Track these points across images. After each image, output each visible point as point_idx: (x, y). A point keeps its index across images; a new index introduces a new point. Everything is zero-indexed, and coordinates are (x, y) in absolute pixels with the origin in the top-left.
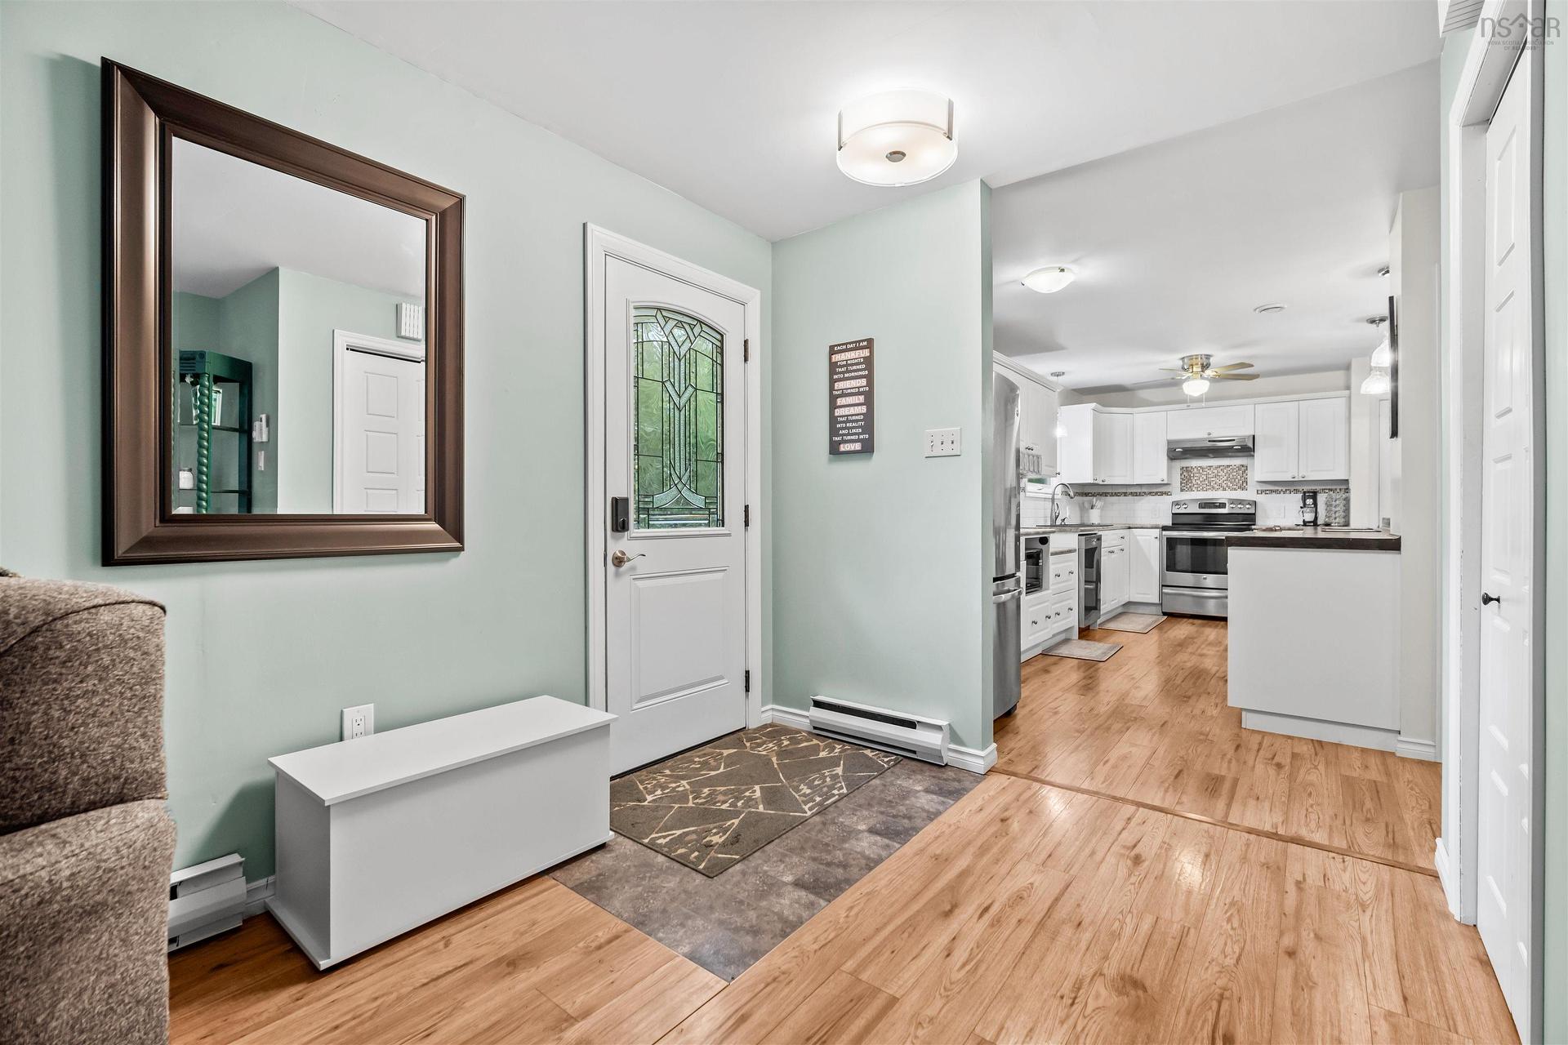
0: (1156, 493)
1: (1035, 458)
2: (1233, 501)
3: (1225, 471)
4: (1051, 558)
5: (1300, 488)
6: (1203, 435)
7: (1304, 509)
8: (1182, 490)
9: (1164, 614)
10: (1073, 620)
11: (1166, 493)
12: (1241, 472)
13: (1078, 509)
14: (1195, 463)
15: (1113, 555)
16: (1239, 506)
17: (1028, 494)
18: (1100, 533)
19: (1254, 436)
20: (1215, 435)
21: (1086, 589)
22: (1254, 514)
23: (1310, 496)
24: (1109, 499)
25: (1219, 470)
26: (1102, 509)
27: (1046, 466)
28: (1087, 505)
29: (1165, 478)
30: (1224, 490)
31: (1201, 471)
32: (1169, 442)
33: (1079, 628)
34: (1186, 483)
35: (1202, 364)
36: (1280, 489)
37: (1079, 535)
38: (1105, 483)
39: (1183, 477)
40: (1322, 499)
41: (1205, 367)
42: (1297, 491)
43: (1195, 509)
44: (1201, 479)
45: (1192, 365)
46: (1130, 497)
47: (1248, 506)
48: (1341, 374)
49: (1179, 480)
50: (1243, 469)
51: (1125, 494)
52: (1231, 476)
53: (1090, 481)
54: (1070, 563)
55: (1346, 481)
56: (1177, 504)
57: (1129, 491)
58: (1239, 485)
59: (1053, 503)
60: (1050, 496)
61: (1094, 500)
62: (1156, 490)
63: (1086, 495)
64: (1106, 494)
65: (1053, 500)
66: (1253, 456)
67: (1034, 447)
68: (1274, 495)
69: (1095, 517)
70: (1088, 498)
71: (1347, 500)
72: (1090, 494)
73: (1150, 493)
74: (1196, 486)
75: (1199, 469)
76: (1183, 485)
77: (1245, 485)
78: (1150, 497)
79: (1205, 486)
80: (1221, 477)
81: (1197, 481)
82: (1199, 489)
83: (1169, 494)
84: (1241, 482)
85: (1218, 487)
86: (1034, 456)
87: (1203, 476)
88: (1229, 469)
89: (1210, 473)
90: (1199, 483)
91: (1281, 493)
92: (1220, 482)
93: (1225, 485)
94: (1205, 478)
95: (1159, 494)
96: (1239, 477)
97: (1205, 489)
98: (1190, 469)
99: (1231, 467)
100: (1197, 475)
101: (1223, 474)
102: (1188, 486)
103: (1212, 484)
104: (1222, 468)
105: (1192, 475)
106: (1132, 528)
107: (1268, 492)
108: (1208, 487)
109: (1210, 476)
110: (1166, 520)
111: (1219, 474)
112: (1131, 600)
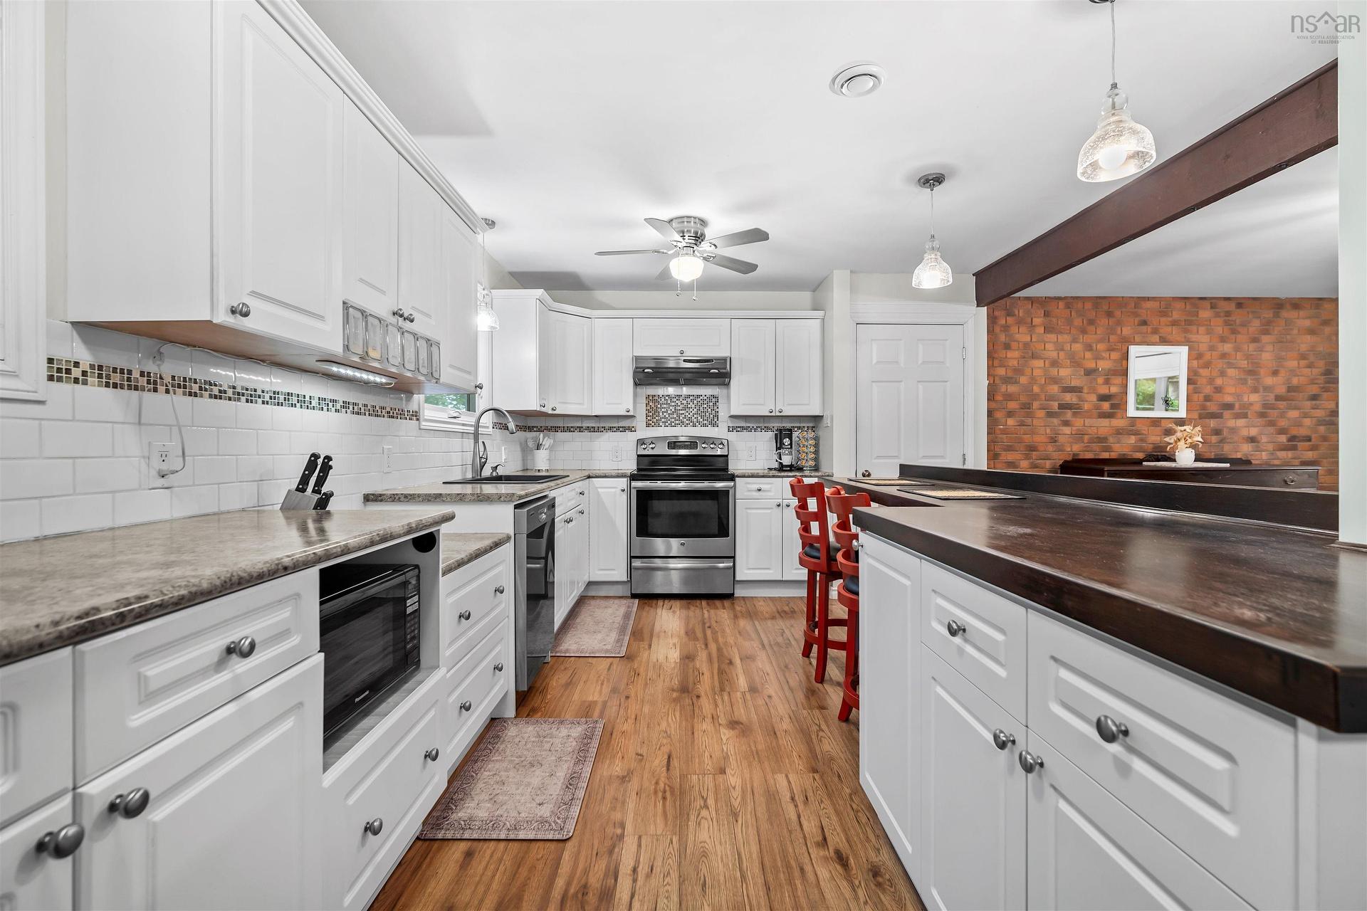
0: (618, 429)
1: (422, 344)
2: (705, 440)
3: (695, 402)
4: (444, 582)
5: (771, 425)
6: (676, 352)
7: (782, 451)
8: (648, 425)
9: (634, 596)
10: (506, 683)
11: (631, 429)
12: (711, 404)
13: (519, 449)
14: (662, 391)
16: (712, 446)
17: (423, 425)
18: (552, 494)
19: (732, 357)
20: (690, 354)
21: (529, 570)
22: (727, 456)
23: (782, 436)
24: (560, 435)
25: (689, 400)
26: (551, 448)
27: (451, 366)
28: (531, 444)
29: (631, 408)
30: (695, 425)
31: (669, 402)
32: (637, 359)
33: (517, 692)
34: (653, 416)
35: (696, 233)
36: (751, 425)
37: (517, 507)
38: (555, 412)
39: (649, 408)
40: (795, 435)
41: (699, 238)
42: (767, 429)
43: (662, 450)
44: (669, 412)
45: (684, 233)
46: (586, 434)
47: (719, 447)
49: (645, 412)
50: (714, 400)
51: (580, 429)
52: (701, 409)
53: (533, 405)
54: (500, 568)
55: (820, 418)
56: (644, 444)
57: (585, 424)
58: (710, 420)
59: (476, 441)
60: (472, 430)
61: (542, 435)
62: (618, 424)
63: (530, 429)
64: (556, 429)
65: (476, 436)
66: (728, 385)
67: (416, 315)
68: (745, 433)
69: (542, 462)
70: (534, 434)
71: (817, 439)
72: (535, 429)
73: (610, 428)
74: (663, 420)
75: (667, 398)
76: (649, 418)
77: (716, 420)
78: (611, 434)
79: (673, 420)
80: (691, 410)
81: (665, 414)
82: (667, 424)
83: (633, 429)
84: (711, 416)
85: (687, 422)
86: (416, 337)
87: (671, 408)
88: (699, 400)
89: (679, 404)
90: (667, 416)
91: (753, 431)
92: (689, 416)
93: (695, 420)
94: (673, 410)
95: (621, 429)
96: (710, 410)
97: (673, 424)
98: (656, 398)
99: (701, 398)
100: (665, 406)
101: (693, 406)
102: (655, 420)
103: (681, 418)
104: (691, 398)
105: (659, 406)
106: (592, 477)
107: (739, 429)
108: (677, 422)
109: (679, 408)
110: (631, 466)
111: (689, 406)
112: (592, 580)
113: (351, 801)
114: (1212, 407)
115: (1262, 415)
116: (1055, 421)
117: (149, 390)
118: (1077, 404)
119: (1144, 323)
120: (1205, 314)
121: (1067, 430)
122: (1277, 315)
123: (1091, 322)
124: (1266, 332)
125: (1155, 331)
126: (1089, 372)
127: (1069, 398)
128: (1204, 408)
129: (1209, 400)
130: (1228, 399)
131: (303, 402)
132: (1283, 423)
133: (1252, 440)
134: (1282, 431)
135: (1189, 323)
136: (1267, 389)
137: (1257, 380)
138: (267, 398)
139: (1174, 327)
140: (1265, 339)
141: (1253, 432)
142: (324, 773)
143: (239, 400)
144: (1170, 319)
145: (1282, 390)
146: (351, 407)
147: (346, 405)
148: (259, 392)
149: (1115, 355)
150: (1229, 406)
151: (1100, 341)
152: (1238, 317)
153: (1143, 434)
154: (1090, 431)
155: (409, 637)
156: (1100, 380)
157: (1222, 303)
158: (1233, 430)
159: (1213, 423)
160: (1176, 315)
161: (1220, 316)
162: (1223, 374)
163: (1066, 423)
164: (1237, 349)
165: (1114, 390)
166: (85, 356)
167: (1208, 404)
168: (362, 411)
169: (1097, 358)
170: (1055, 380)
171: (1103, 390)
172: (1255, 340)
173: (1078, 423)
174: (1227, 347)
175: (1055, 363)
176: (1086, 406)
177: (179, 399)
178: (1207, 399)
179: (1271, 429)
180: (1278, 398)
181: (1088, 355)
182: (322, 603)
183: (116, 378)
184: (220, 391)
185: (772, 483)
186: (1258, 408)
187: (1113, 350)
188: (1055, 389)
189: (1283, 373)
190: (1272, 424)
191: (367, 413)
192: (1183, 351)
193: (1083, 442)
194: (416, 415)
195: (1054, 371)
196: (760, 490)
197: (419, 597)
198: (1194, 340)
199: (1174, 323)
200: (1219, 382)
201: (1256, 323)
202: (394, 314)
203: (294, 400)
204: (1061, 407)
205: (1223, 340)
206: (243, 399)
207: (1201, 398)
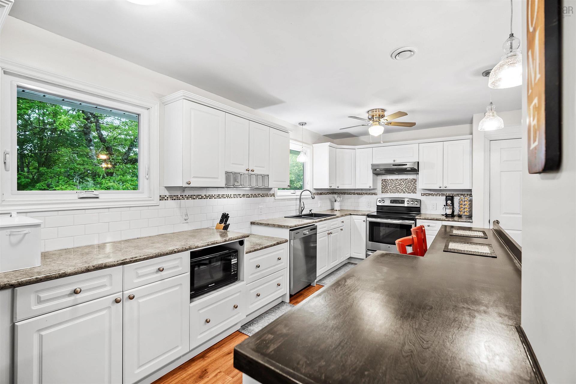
0: (369, 194)
1: (260, 177)
2: (409, 200)
3: (405, 182)
4: (246, 256)
5: (445, 193)
6: (391, 162)
7: (446, 207)
8: (382, 192)
10: (285, 291)
11: (375, 194)
12: (413, 183)
13: (328, 201)
14: (389, 177)
15: (332, 235)
16: (411, 203)
17: (276, 198)
18: (316, 224)
19: (418, 162)
20: (398, 161)
22: (420, 207)
23: (450, 198)
24: (346, 196)
25: (402, 181)
26: (341, 201)
27: (275, 181)
29: (371, 186)
30: (404, 193)
31: (392, 182)
32: (373, 165)
33: (290, 295)
34: (384, 189)
35: (379, 115)
36: (434, 193)
37: (290, 230)
38: (338, 188)
39: (383, 185)
40: (456, 200)
41: (380, 117)
42: (443, 195)
43: (387, 203)
44: (392, 187)
45: (373, 116)
46: (356, 195)
47: (416, 203)
48: (467, 126)
49: (381, 187)
50: (414, 181)
51: (354, 194)
52: (408, 185)
53: (327, 187)
55: (470, 190)
56: (380, 200)
57: (356, 192)
58: (412, 190)
59: (300, 202)
60: (299, 197)
61: (336, 197)
62: (369, 192)
64: (344, 193)
65: (300, 199)
66: (418, 174)
68: (431, 197)
69: (337, 206)
71: (471, 201)
72: (337, 193)
73: (366, 193)
74: (389, 190)
75: (391, 180)
76: (383, 189)
77: (415, 190)
78: (366, 196)
79: (394, 190)
80: (403, 185)
81: (390, 187)
82: (391, 192)
83: (376, 194)
84: (413, 188)
85: (401, 191)
86: (257, 175)
87: (393, 185)
88: (407, 181)
89: (397, 183)
90: (391, 188)
91: (435, 196)
92: (402, 188)
93: (405, 190)
94: (394, 186)
95: (371, 194)
96: (412, 186)
97: (394, 192)
98: (386, 180)
99: (408, 180)
100: (390, 184)
101: (404, 184)
102: (386, 190)
103: (398, 189)
104: (403, 180)
105: (387, 184)
106: (352, 215)
107: (427, 195)
108: (396, 191)
109: (397, 185)
110: (373, 211)
111: (402, 184)
112: (351, 256)
113: (201, 312)
117: (183, 199)
131: (228, 196)
138: (216, 197)
142: (190, 303)
143: (207, 198)
146: (246, 196)
147: (244, 195)
148: (213, 195)
155: (232, 270)
166: (167, 193)
168: (251, 196)
177: (191, 200)
182: (191, 261)
183: (174, 198)
184: (202, 197)
185: (436, 223)
191: (252, 197)
194: (273, 195)
196: (429, 226)
197: (237, 259)
202: (247, 170)
203: (225, 196)
206: (208, 198)
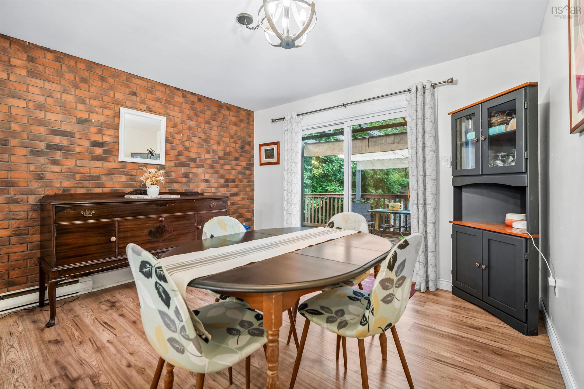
114: (183, 160)
115: (212, 167)
116: (42, 160)
118: (68, 147)
119: (134, 94)
120: (179, 99)
121: (57, 168)
122: (219, 111)
123: (84, 81)
124: (214, 120)
125: (143, 102)
126: (81, 122)
127: (57, 140)
128: (178, 159)
129: (181, 155)
130: (193, 155)
132: (222, 172)
133: (207, 181)
134: (222, 177)
135: (169, 103)
136: (215, 152)
137: (209, 146)
139: (157, 103)
140: (213, 123)
141: (207, 176)
144: (155, 96)
145: (221, 153)
149: (107, 112)
150: (193, 160)
151: (95, 98)
152: (199, 106)
153: (132, 175)
154: (82, 170)
156: (93, 130)
157: (189, 96)
158: (196, 174)
159: (184, 170)
160: (159, 95)
161: (188, 104)
162: (189, 139)
163: (55, 162)
164: (198, 126)
165: (106, 139)
167: (180, 157)
169: (90, 111)
170: (42, 123)
171: (97, 138)
172: (208, 123)
173: (69, 163)
174: (192, 123)
175: (40, 107)
176: (78, 149)
178: (180, 154)
179: (216, 175)
180: (220, 158)
181: (80, 106)
186: (209, 162)
187: (106, 108)
188: (42, 130)
189: (222, 144)
190: (216, 172)
192: (163, 119)
193: (75, 179)
195: (40, 115)
198: (171, 114)
199: (158, 100)
200: (187, 144)
201: (209, 112)
204: (49, 147)
205: (190, 119)
207: (176, 153)
